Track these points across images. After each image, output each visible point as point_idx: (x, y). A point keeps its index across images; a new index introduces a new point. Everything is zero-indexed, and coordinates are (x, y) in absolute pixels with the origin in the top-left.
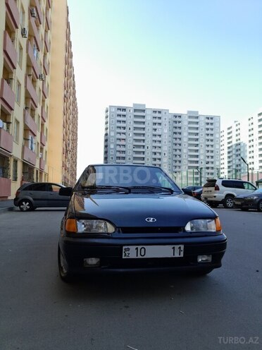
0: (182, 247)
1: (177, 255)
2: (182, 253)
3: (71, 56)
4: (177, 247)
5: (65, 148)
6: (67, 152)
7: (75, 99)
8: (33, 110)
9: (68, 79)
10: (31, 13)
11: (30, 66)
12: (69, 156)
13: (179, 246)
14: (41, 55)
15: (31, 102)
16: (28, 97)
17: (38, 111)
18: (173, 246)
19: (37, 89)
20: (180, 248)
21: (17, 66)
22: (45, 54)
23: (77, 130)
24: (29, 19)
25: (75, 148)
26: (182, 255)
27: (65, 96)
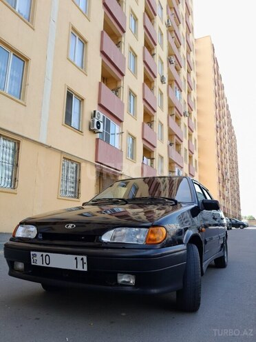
0: (85, 258)
1: (80, 268)
2: (86, 266)
3: (223, 88)
4: (79, 257)
5: (221, 177)
6: (224, 181)
7: (231, 128)
8: (178, 145)
9: (219, 111)
10: (170, 62)
11: (171, 106)
12: (228, 185)
13: (81, 257)
14: (184, 95)
15: (175, 138)
16: (171, 134)
17: (185, 145)
18: (75, 256)
19: (182, 126)
20: (82, 259)
21: (158, 109)
22: (189, 93)
23: (236, 157)
24: (168, 66)
25: (235, 175)
26: (86, 269)
27: (217, 127)
